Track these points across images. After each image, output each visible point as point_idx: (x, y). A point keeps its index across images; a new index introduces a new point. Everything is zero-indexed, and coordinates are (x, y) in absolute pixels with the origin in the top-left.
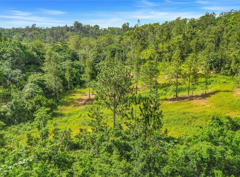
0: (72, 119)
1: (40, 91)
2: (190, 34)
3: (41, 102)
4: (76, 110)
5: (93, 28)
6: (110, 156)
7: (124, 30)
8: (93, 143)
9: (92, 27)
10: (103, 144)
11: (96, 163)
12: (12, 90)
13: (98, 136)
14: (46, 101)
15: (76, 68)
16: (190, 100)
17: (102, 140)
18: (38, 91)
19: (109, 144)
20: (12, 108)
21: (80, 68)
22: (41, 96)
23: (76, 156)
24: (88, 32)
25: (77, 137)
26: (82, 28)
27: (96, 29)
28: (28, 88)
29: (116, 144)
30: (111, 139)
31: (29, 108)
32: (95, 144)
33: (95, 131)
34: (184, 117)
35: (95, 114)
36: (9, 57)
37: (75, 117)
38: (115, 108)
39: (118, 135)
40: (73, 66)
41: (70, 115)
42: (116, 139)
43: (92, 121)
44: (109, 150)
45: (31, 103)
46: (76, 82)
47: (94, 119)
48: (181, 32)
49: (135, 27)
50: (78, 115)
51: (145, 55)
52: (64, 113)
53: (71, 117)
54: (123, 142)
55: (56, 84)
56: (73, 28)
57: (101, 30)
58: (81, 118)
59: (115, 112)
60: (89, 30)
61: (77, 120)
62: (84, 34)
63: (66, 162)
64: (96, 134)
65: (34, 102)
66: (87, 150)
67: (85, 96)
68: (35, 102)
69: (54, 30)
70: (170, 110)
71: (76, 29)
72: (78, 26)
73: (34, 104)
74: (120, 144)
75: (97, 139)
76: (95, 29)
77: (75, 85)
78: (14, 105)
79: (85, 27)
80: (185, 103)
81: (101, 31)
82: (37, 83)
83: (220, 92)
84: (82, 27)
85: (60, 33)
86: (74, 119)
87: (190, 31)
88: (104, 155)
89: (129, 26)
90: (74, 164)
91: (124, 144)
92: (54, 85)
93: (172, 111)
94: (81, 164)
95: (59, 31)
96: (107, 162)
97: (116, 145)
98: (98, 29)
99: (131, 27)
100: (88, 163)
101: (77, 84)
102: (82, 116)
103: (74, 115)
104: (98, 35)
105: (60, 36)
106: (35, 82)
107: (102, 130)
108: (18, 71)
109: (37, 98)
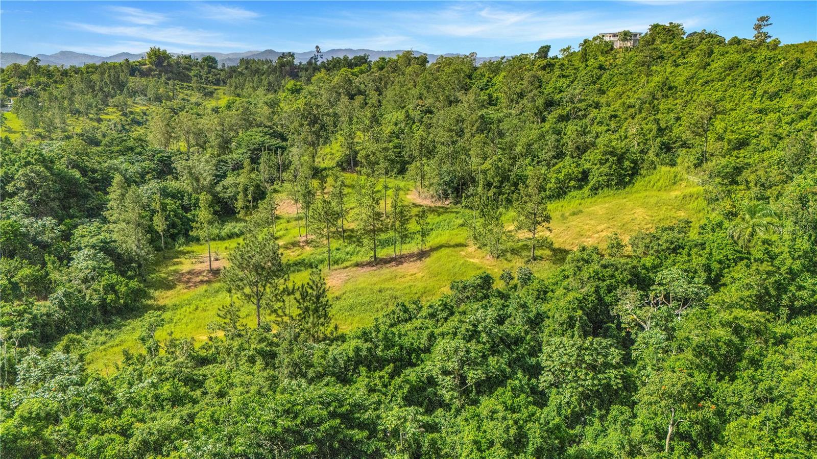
0: (182, 316)
1: (109, 265)
2: (419, 112)
3: (117, 287)
4: (185, 297)
5: (201, 66)
6: (252, 367)
7: (281, 72)
8: (229, 354)
9: (196, 64)
10: (243, 353)
11: (235, 377)
12: (49, 265)
13: (236, 344)
14: (127, 285)
15: (173, 196)
16: (398, 265)
17: (241, 348)
18: (105, 264)
19: (251, 353)
20: (61, 304)
21: (182, 196)
22: (114, 276)
23: (207, 372)
24: (188, 76)
25: (203, 348)
26: (169, 65)
27: (209, 66)
28: (82, 262)
29: (261, 352)
30: (253, 346)
31: (94, 302)
32: (232, 355)
33: (230, 337)
34: (379, 297)
35: (229, 312)
36: (23, 189)
37: (186, 310)
38: (259, 300)
39: (261, 340)
40: (165, 193)
41: (175, 307)
42: (259, 347)
43: (225, 323)
44: (252, 360)
45: (95, 290)
46: (176, 231)
47: (227, 321)
48: (403, 105)
49: (310, 63)
50: (193, 307)
51: (329, 156)
52: (163, 304)
53: (179, 312)
54: (268, 349)
55: (138, 247)
56: (146, 64)
57: (221, 70)
58: (198, 312)
59: (259, 307)
60: (189, 70)
61: (192, 316)
62: (176, 82)
63: (195, 381)
64: (231, 342)
65: (101, 289)
66: (221, 363)
67: (201, 263)
68: (104, 289)
69: (93, 73)
70: (360, 286)
71: (154, 68)
72: (160, 59)
73: (102, 292)
74: (265, 352)
75: (234, 349)
76: (206, 67)
77: (174, 237)
78: (64, 299)
79: (178, 63)
80: (386, 271)
81: (222, 73)
82: (100, 249)
83: (443, 249)
84: (171, 64)
85: (111, 82)
86: (185, 316)
87: (418, 105)
88: (245, 367)
89: (293, 62)
90: (207, 382)
91: (270, 351)
92: (135, 248)
93: (362, 288)
94: (217, 381)
95: (109, 76)
96: (249, 373)
97: (258, 353)
98: (215, 68)
99: (300, 63)
100: (226, 378)
101: (177, 234)
102: (200, 309)
103: (184, 308)
104: (215, 84)
105: (112, 92)
106: (93, 247)
107: (240, 336)
108: (49, 221)
109: (106, 281)
